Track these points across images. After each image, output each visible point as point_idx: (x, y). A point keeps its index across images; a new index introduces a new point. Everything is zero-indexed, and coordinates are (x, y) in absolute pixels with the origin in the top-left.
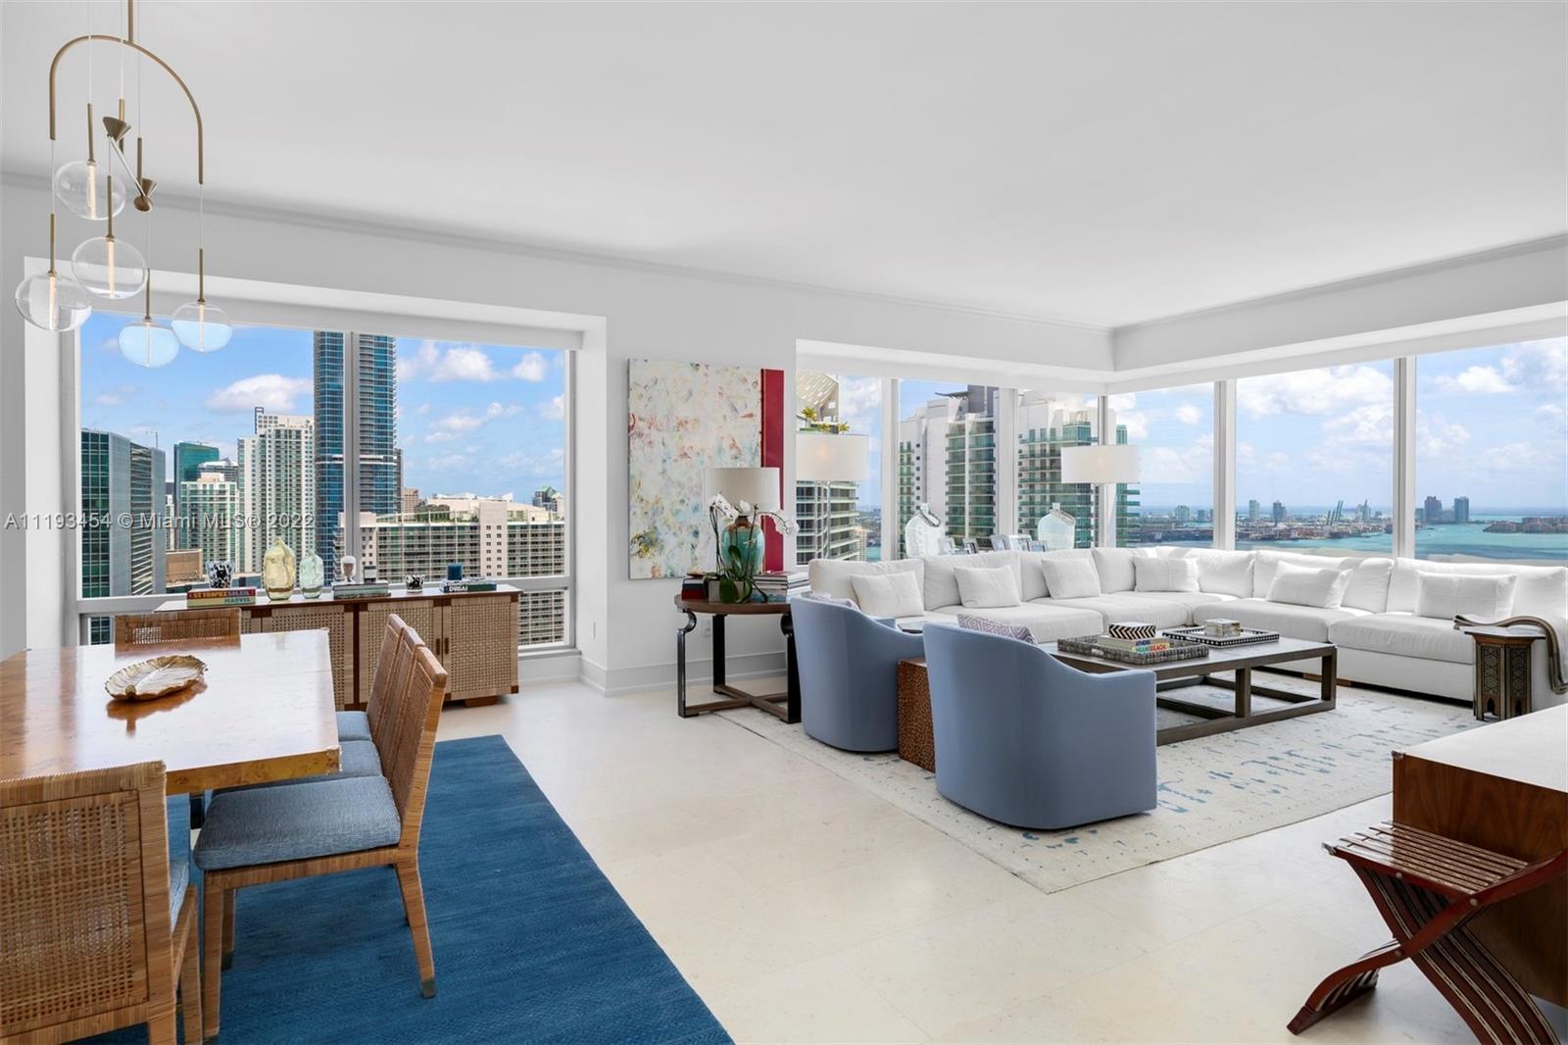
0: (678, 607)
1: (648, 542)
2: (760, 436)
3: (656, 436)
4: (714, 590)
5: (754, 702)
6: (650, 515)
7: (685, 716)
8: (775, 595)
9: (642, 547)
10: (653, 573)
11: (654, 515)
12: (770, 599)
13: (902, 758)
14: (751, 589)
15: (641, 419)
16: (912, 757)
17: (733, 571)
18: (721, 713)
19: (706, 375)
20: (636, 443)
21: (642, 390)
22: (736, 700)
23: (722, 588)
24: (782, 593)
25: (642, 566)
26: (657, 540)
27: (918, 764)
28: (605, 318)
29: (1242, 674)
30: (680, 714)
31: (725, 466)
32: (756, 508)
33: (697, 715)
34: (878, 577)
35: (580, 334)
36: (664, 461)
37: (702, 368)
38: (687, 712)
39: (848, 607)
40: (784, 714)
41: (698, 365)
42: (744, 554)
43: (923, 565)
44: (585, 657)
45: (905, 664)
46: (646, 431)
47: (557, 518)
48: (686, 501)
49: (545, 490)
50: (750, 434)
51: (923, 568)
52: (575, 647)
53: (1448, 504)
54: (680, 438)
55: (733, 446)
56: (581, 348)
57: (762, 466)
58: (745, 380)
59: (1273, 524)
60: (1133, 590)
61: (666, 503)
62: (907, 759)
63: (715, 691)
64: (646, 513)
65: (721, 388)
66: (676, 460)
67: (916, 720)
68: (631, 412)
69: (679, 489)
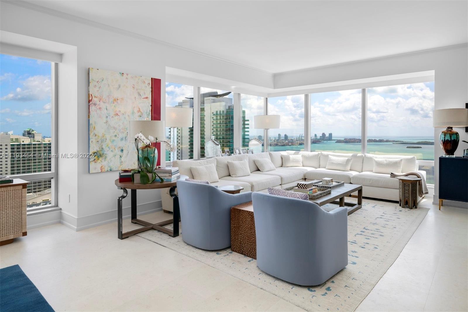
0: (118, 187)
1: (98, 155)
2: (151, 107)
3: (102, 105)
4: (137, 177)
5: (154, 227)
6: (100, 142)
7: (122, 239)
8: (166, 178)
9: (96, 157)
10: (101, 169)
11: (102, 142)
12: (165, 181)
13: (233, 251)
14: (156, 176)
15: (95, 97)
16: (238, 251)
17: (146, 168)
18: (139, 235)
19: (127, 78)
20: (92, 108)
21: (96, 83)
22: (146, 227)
23: (142, 177)
24: (170, 178)
25: (95, 167)
26: (103, 154)
27: (242, 254)
28: (75, 48)
29: (342, 199)
30: (119, 238)
31: (135, 120)
32: (157, 139)
33: (128, 237)
34: (201, 167)
35: (61, 55)
36: (107, 117)
37: (125, 75)
38: (122, 236)
39: (207, 185)
40: (171, 233)
41: (123, 73)
42: (151, 160)
43: (216, 160)
44: (63, 211)
45: (234, 209)
46: (98, 103)
47: (34, 141)
48: (118, 136)
49: (28, 130)
50: (147, 106)
51: (216, 162)
52: (57, 206)
53: (327, 135)
54: (115, 107)
55: (139, 111)
56: (61, 62)
57: (152, 120)
58: (144, 82)
59: (285, 141)
60: (282, 166)
61: (108, 136)
62: (236, 251)
63: (132, 222)
64: (98, 141)
65: (134, 85)
66: (113, 117)
67: (241, 234)
68: (90, 93)
69: (114, 130)
